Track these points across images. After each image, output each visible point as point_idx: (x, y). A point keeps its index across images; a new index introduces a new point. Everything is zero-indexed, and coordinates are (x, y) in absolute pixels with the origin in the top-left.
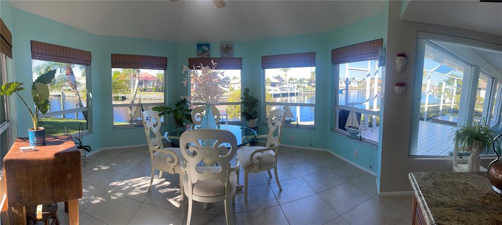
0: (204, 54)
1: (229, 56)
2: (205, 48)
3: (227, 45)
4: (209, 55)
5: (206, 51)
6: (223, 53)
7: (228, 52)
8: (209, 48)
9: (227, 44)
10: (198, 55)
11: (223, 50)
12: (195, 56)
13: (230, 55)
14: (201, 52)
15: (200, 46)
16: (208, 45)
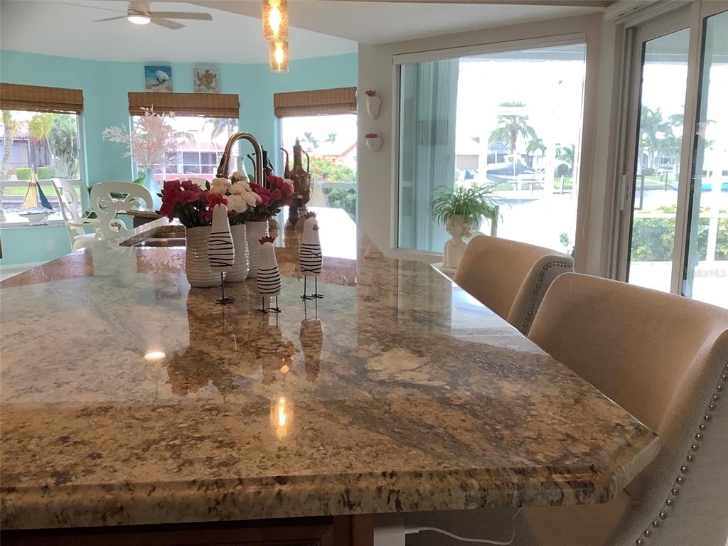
0: (160, 86)
1: (211, 91)
2: (162, 75)
3: (207, 71)
4: (169, 88)
5: (164, 80)
6: (199, 85)
7: (209, 83)
8: (170, 75)
9: (206, 68)
10: (148, 87)
11: (200, 79)
12: (140, 88)
13: (213, 88)
14: (154, 81)
15: (150, 70)
16: (168, 69)
